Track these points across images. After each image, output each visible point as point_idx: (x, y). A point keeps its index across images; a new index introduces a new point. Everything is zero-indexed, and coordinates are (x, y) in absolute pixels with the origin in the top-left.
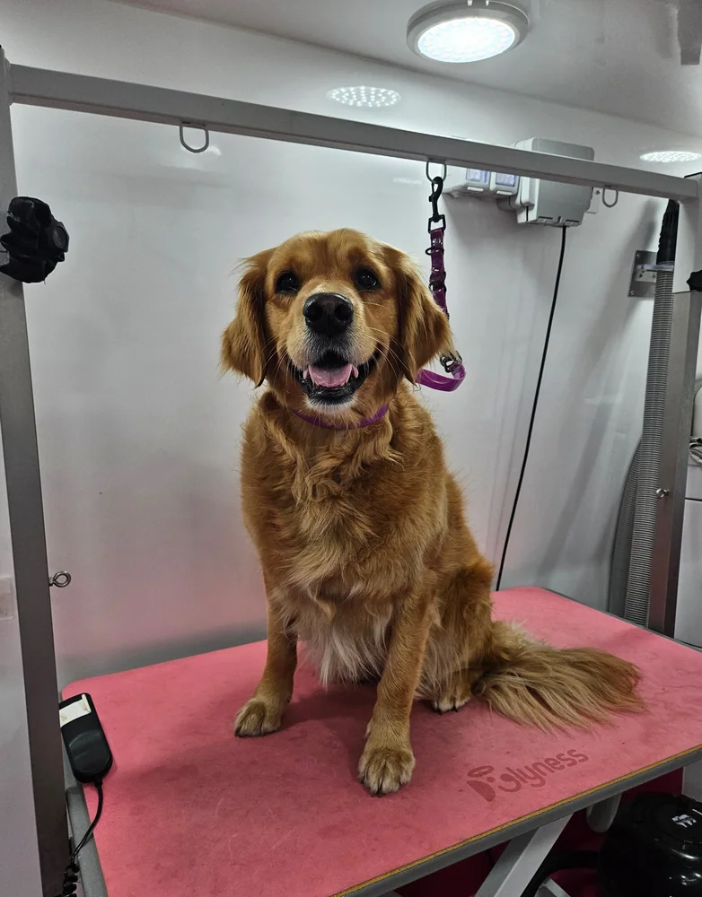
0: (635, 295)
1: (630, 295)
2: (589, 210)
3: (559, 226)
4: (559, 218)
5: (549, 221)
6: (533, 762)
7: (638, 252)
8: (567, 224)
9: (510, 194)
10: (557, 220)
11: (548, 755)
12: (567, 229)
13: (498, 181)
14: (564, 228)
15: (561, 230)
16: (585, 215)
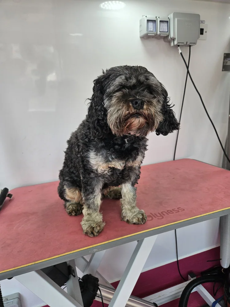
0: (225, 70)
1: (223, 71)
2: (199, 39)
3: (188, 46)
4: (187, 42)
5: (183, 44)
6: (162, 211)
7: (225, 54)
8: (190, 44)
9: (166, 35)
10: (186, 44)
11: (169, 209)
12: (191, 47)
13: (160, 31)
14: (190, 46)
15: (189, 47)
16: (198, 40)
